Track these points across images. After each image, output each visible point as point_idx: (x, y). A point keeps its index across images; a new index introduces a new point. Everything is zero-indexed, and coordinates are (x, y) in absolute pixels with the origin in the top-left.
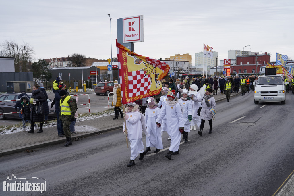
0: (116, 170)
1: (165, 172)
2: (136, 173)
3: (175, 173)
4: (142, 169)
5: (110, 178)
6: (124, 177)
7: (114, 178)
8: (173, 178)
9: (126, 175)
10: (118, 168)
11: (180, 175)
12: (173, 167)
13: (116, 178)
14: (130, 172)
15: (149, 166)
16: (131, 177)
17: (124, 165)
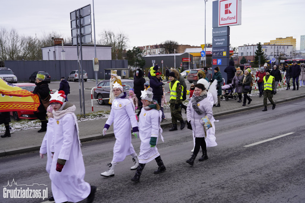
0: (212, 159)
1: (265, 165)
2: (233, 163)
3: (277, 167)
4: (239, 160)
5: (206, 166)
6: (220, 167)
7: (209, 166)
8: (275, 172)
9: (222, 164)
10: (214, 157)
11: (283, 169)
12: (274, 160)
13: (211, 167)
14: (226, 162)
15: (246, 157)
16: (227, 167)
17: (220, 154)
